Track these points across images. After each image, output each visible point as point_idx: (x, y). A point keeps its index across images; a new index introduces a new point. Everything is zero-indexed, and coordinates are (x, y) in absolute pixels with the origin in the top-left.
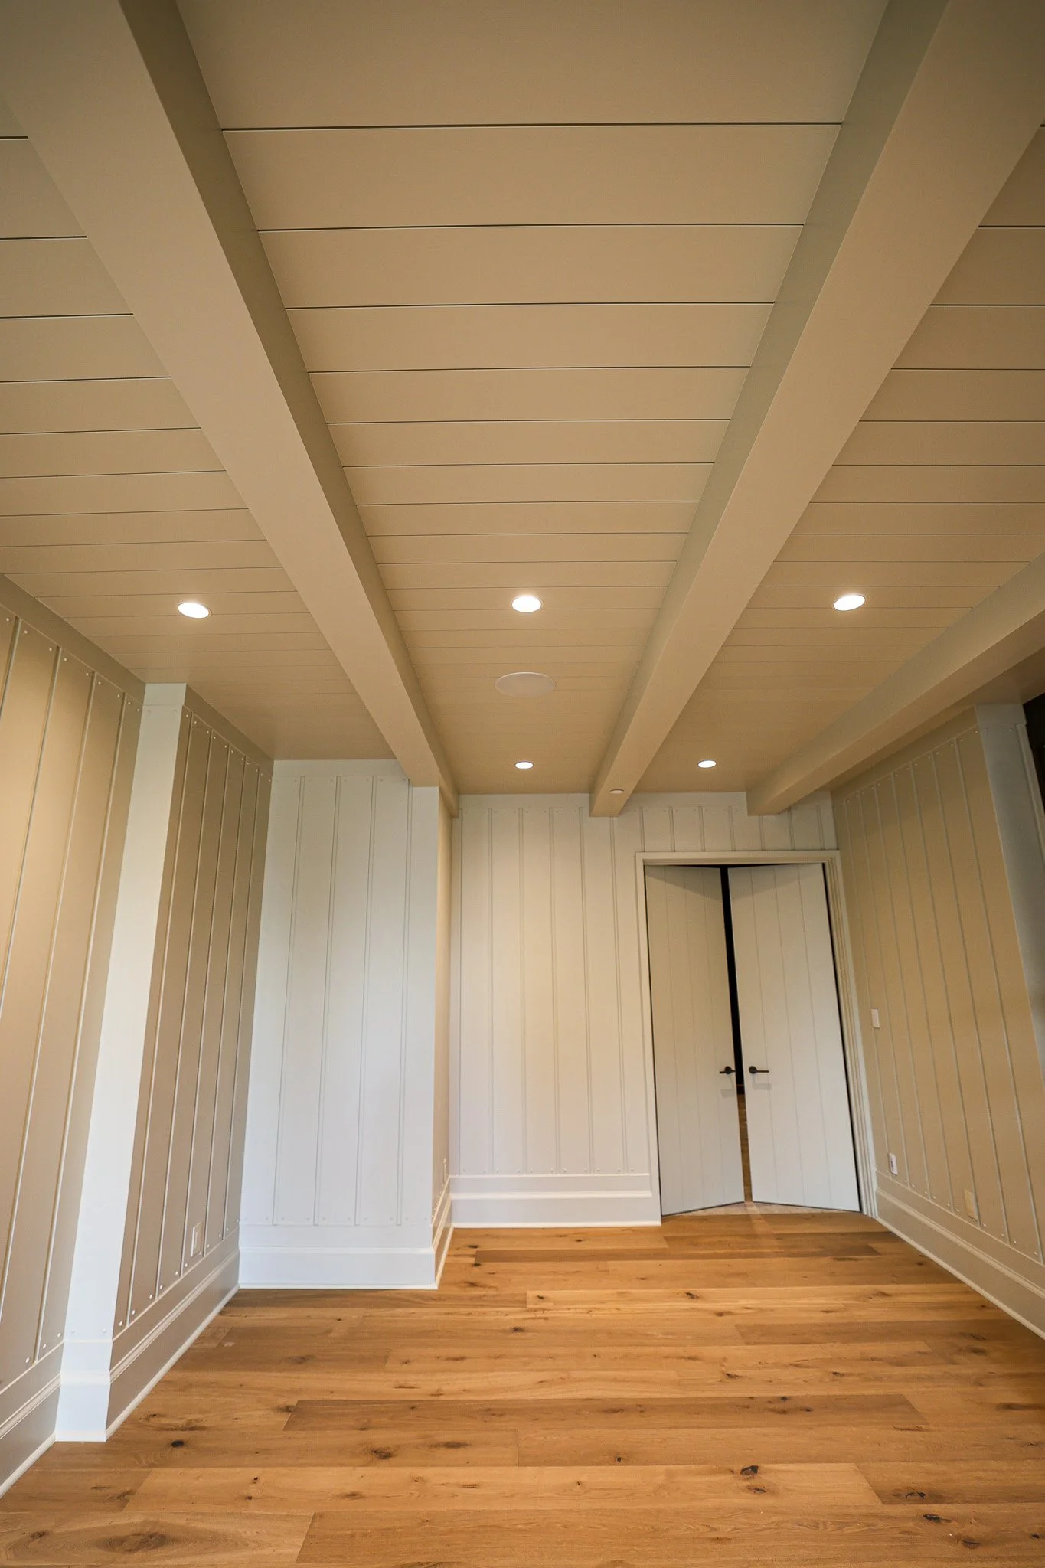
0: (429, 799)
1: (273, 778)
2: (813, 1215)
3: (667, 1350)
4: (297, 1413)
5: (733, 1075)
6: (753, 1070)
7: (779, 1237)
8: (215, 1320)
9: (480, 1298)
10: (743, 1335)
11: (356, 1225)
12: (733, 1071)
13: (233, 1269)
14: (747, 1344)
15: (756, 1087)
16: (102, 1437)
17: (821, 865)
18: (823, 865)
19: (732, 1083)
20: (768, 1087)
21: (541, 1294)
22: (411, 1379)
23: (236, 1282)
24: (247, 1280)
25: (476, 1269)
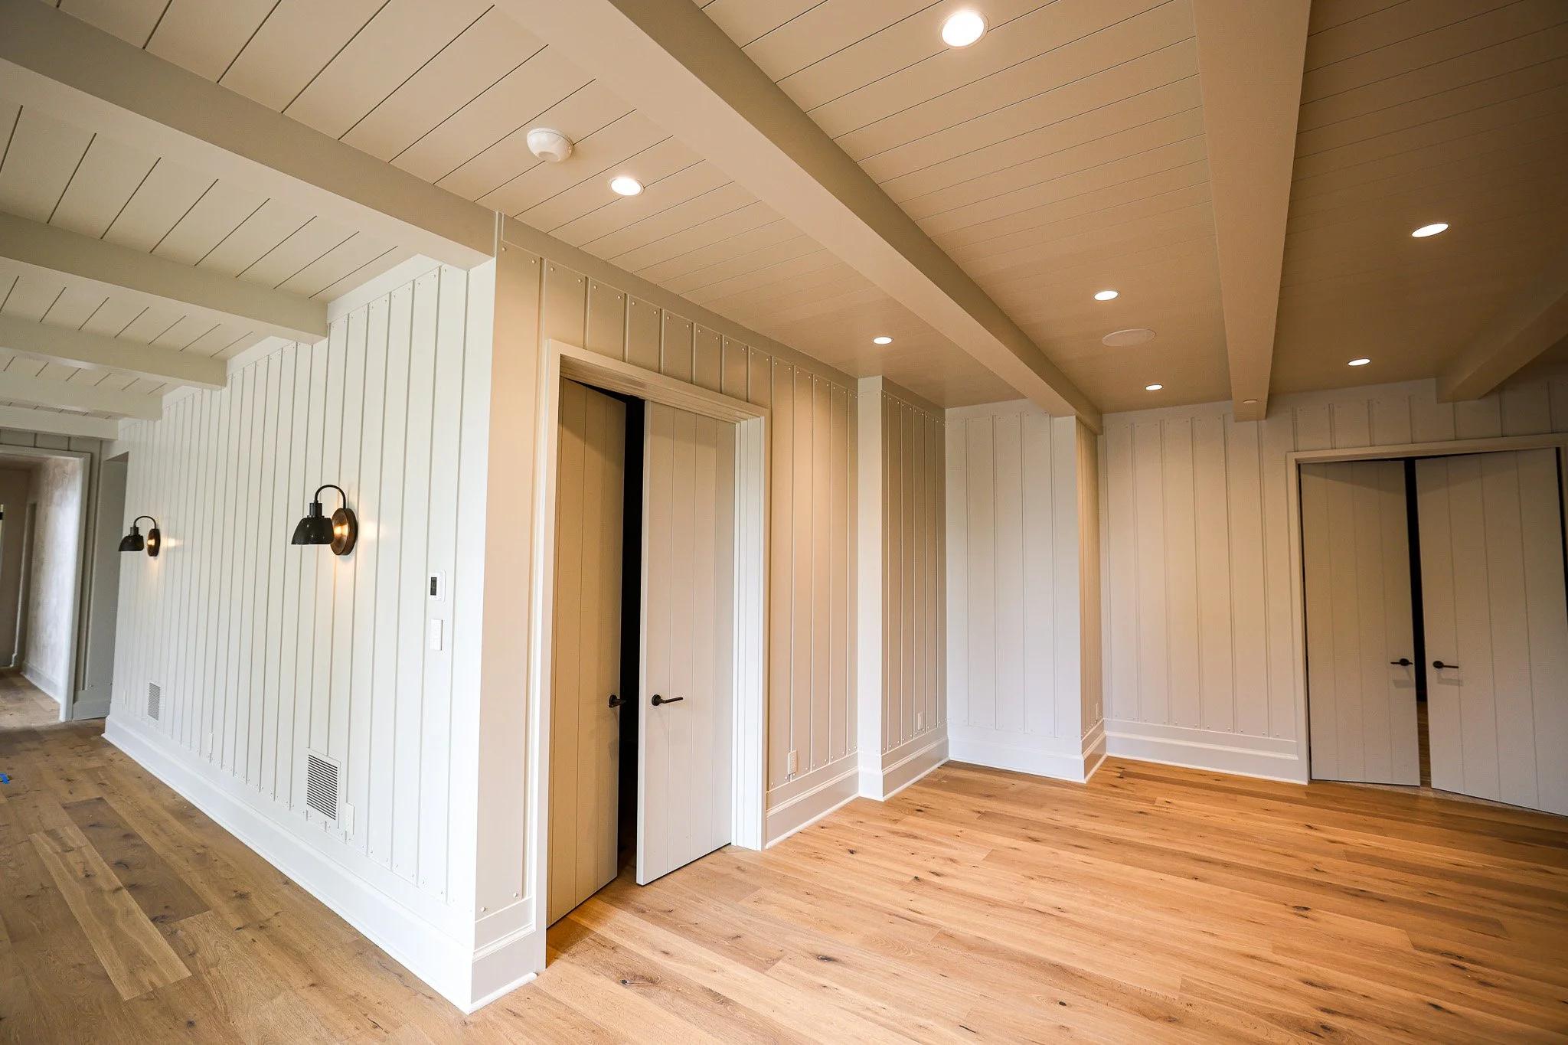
0: (1067, 426)
1: (946, 422)
2: (1507, 811)
3: (1266, 847)
4: (984, 815)
5: (1412, 668)
6: (1438, 665)
7: (1444, 815)
8: (935, 770)
9: (1119, 793)
10: (1347, 856)
11: (1024, 733)
12: (1412, 664)
13: (945, 747)
14: (1348, 861)
15: (1441, 681)
16: (882, 799)
17: (1555, 451)
18: (1558, 450)
19: (1410, 677)
20: (1459, 683)
21: (1169, 800)
22: (1059, 817)
23: (947, 756)
24: (953, 755)
25: (1120, 780)
